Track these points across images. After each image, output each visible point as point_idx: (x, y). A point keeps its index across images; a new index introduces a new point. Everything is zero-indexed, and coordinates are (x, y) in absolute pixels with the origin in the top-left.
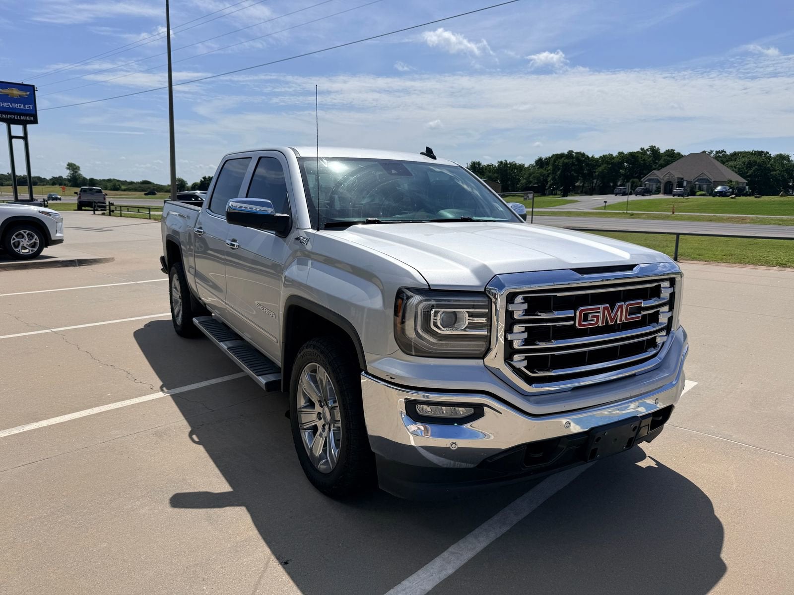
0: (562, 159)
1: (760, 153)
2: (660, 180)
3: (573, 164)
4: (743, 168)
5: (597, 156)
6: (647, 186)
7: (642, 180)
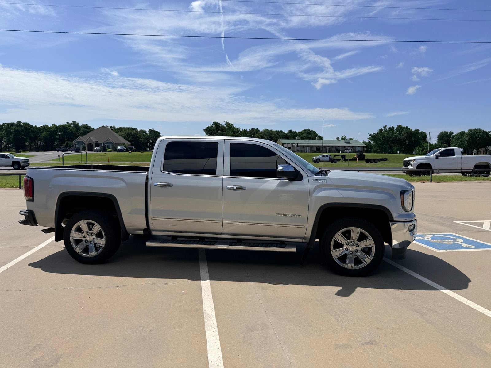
0: (14, 127)
1: (133, 129)
2: (84, 142)
3: (22, 131)
4: (126, 136)
5: (39, 126)
6: (77, 146)
7: (73, 142)
